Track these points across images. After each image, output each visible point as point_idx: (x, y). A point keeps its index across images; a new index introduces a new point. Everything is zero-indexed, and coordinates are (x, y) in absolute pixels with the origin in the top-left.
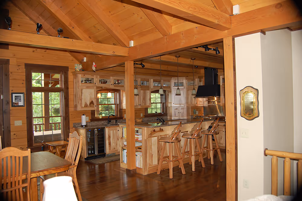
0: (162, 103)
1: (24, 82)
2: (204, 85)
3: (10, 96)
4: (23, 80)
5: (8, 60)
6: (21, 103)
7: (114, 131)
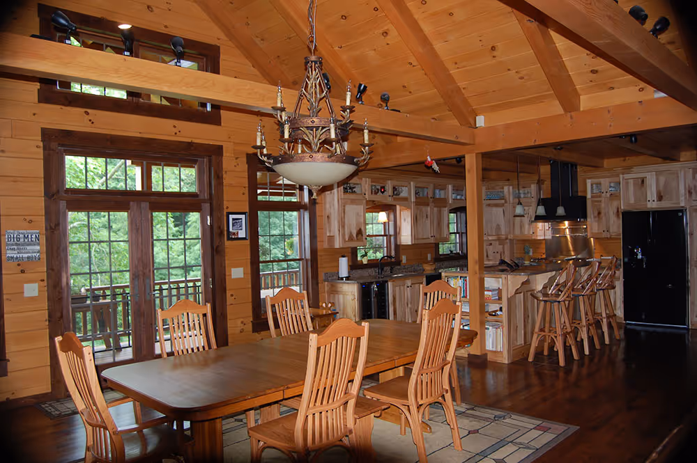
0: (459, 233)
1: (246, 191)
2: (550, 196)
3: (225, 218)
4: (245, 187)
5: (220, 148)
6: (242, 234)
7: (402, 287)
